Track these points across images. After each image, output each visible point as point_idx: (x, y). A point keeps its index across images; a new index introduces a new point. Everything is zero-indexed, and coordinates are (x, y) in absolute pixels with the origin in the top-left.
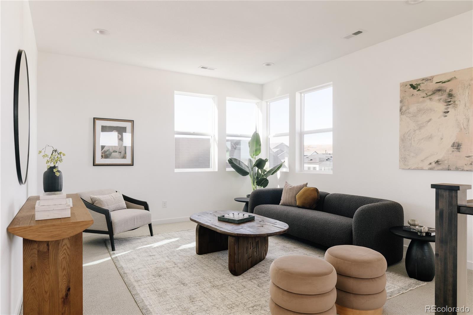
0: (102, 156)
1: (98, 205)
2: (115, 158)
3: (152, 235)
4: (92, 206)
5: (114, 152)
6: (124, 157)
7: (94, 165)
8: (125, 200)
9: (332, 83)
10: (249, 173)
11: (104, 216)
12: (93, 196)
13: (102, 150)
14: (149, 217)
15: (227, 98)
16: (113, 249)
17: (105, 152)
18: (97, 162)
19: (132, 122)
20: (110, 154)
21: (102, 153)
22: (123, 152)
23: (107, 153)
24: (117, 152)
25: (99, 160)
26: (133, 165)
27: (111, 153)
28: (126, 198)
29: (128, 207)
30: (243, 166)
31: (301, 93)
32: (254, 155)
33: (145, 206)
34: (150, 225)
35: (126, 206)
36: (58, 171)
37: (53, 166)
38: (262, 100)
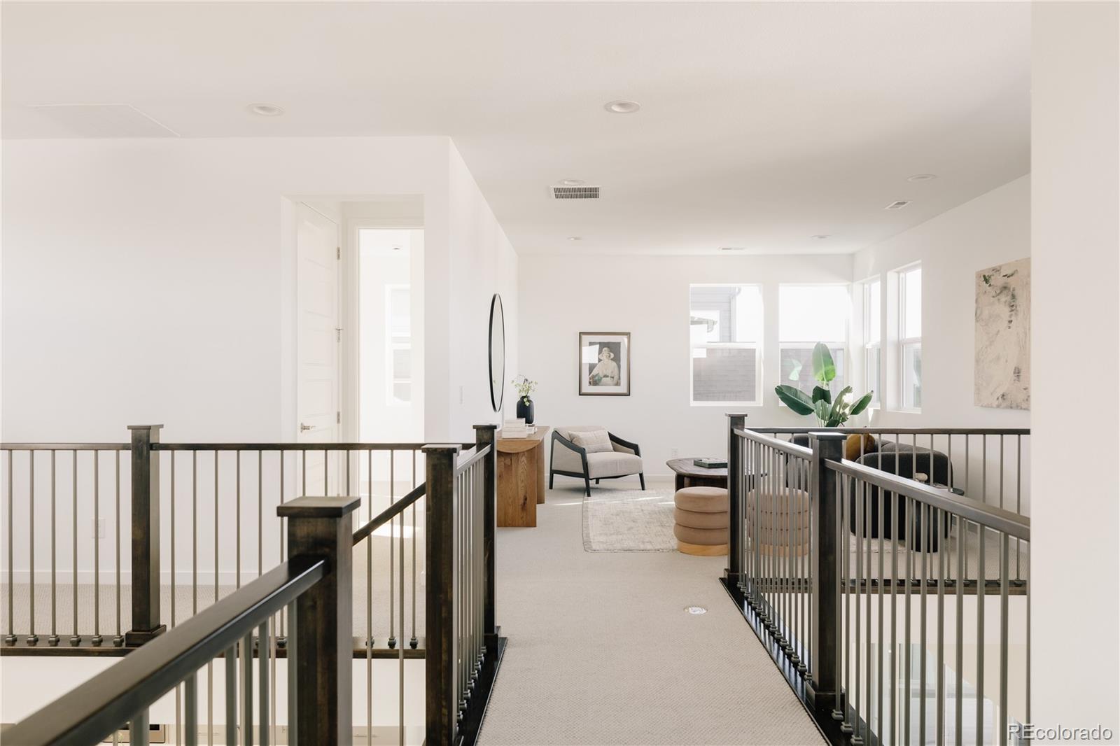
0: (590, 383)
1: (576, 443)
2: (606, 385)
3: (643, 489)
4: (571, 444)
5: (606, 376)
6: (618, 384)
7: (580, 395)
8: (611, 439)
9: (920, 261)
10: (813, 411)
11: (580, 455)
12: (571, 432)
13: (590, 373)
14: (639, 464)
15: (780, 284)
16: (589, 495)
17: (593, 377)
18: (584, 391)
19: (628, 334)
20: (600, 380)
21: (590, 379)
22: (616, 377)
23: (597, 378)
24: (608, 377)
25: (587, 388)
26: (629, 395)
27: (601, 378)
28: (613, 438)
29: (615, 450)
30: (804, 398)
31: (898, 273)
32: (823, 380)
33: (635, 449)
34: (641, 475)
35: (612, 448)
36: (529, 401)
37: (525, 395)
38: (853, 282)
